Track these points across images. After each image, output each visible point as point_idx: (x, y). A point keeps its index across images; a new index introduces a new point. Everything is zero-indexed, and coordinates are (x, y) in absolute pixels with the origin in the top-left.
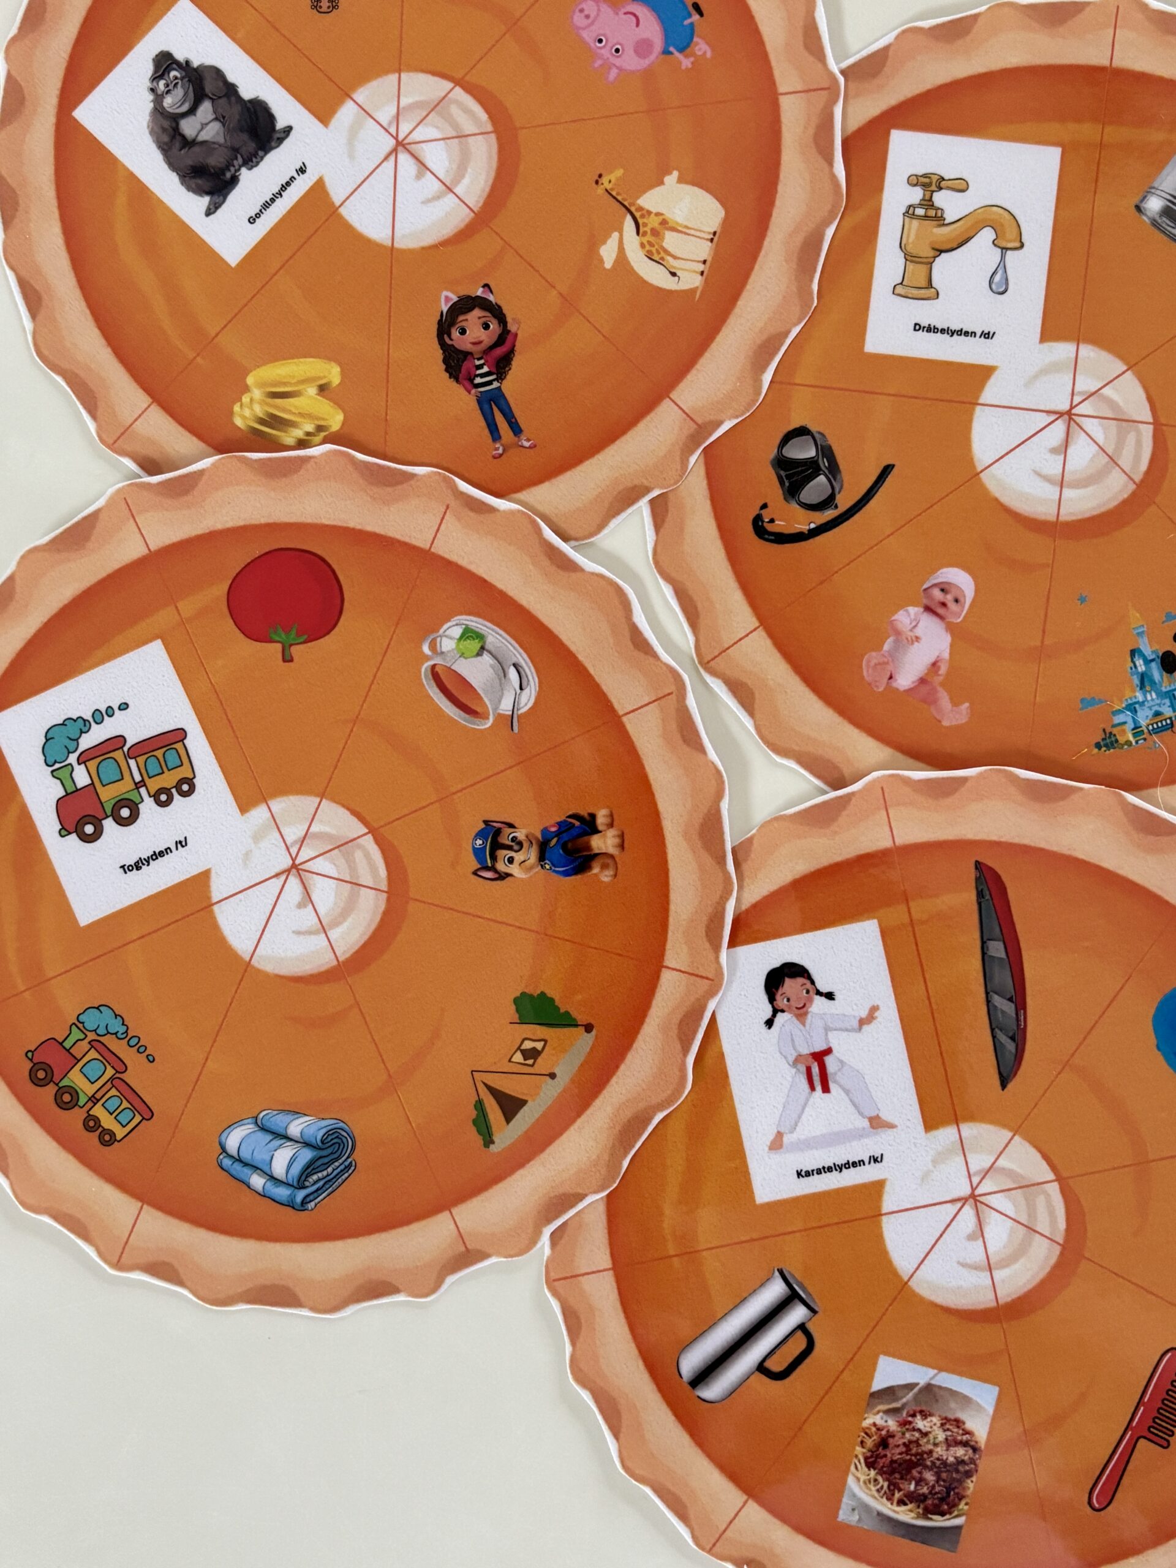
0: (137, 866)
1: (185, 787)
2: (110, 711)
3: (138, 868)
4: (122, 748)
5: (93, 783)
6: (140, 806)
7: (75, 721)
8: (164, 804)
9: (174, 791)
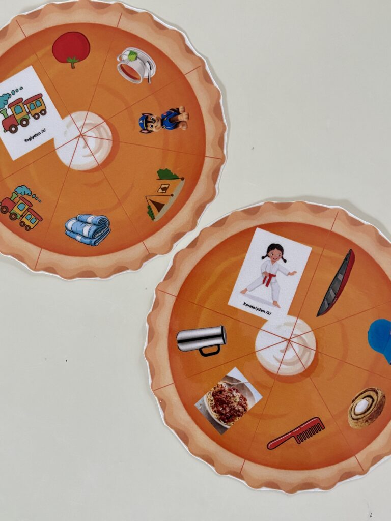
0: (30, 139)
1: (43, 112)
2: (17, 90)
3: (30, 140)
4: (22, 102)
5: (13, 114)
6: (29, 120)
7: (6, 94)
8: (37, 119)
9: (40, 114)
